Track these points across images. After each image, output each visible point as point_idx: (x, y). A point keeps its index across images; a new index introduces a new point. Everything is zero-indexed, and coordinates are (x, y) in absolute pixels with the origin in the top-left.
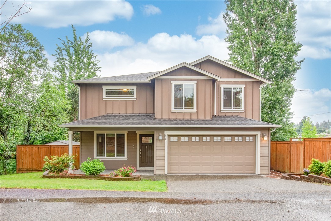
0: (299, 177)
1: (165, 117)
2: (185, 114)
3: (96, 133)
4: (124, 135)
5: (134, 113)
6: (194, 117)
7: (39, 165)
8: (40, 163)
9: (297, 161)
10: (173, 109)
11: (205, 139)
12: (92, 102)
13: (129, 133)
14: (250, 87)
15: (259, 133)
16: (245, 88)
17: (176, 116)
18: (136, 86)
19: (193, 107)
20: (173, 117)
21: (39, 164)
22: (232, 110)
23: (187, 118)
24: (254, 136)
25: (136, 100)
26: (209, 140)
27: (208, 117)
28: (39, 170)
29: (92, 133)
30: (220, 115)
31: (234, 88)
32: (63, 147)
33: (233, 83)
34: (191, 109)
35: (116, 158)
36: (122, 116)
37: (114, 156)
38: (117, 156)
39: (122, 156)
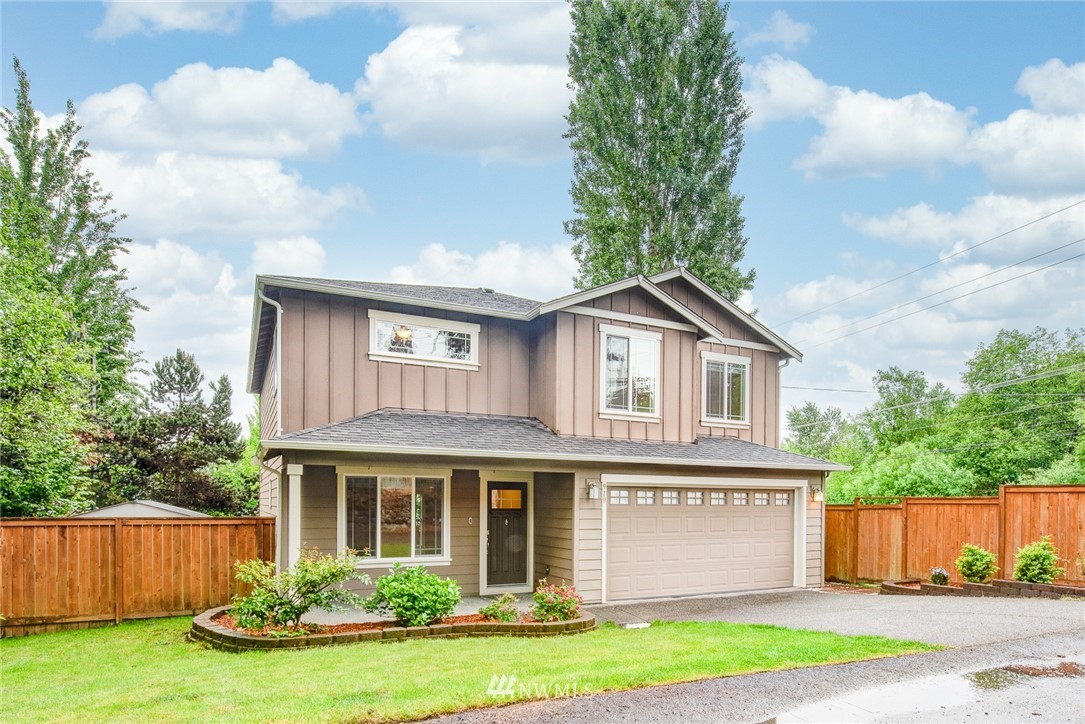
0: (918, 587)
1: (583, 431)
2: (633, 424)
3: (344, 473)
4: (441, 482)
5: (471, 411)
6: (655, 436)
7: (68, 602)
8: (71, 594)
9: (881, 553)
10: (604, 408)
11: (694, 498)
13: (457, 476)
14: (760, 365)
15: (803, 483)
16: (752, 365)
17: (612, 430)
18: (478, 325)
19: (652, 405)
20: (603, 433)
21: (67, 598)
22: (724, 421)
23: (638, 435)
24: (791, 492)
25: (477, 369)
27: (687, 439)
28: (68, 620)
29: (332, 474)
31: (729, 365)
33: (726, 349)
34: (647, 411)
35: (414, 560)
36: (453, 421)
37: (408, 554)
38: (417, 553)
39: (432, 553)
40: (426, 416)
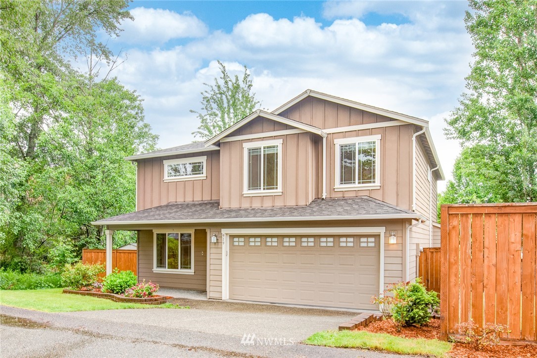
1: (235, 205)
3: (156, 232)
5: (203, 199)
6: (279, 203)
10: (246, 191)
12: (152, 186)
14: (392, 138)
16: (382, 140)
17: (251, 202)
18: (206, 156)
19: (277, 185)
20: (246, 205)
22: (356, 185)
23: (268, 204)
24: (377, 236)
25: (205, 178)
26: (294, 244)
27: (302, 203)
29: (151, 232)
30: (334, 196)
31: (359, 144)
32: (130, 253)
33: (358, 133)
34: (273, 188)
35: (180, 271)
36: (187, 205)
37: (178, 268)
38: (181, 268)
39: (187, 268)
40: (177, 205)
